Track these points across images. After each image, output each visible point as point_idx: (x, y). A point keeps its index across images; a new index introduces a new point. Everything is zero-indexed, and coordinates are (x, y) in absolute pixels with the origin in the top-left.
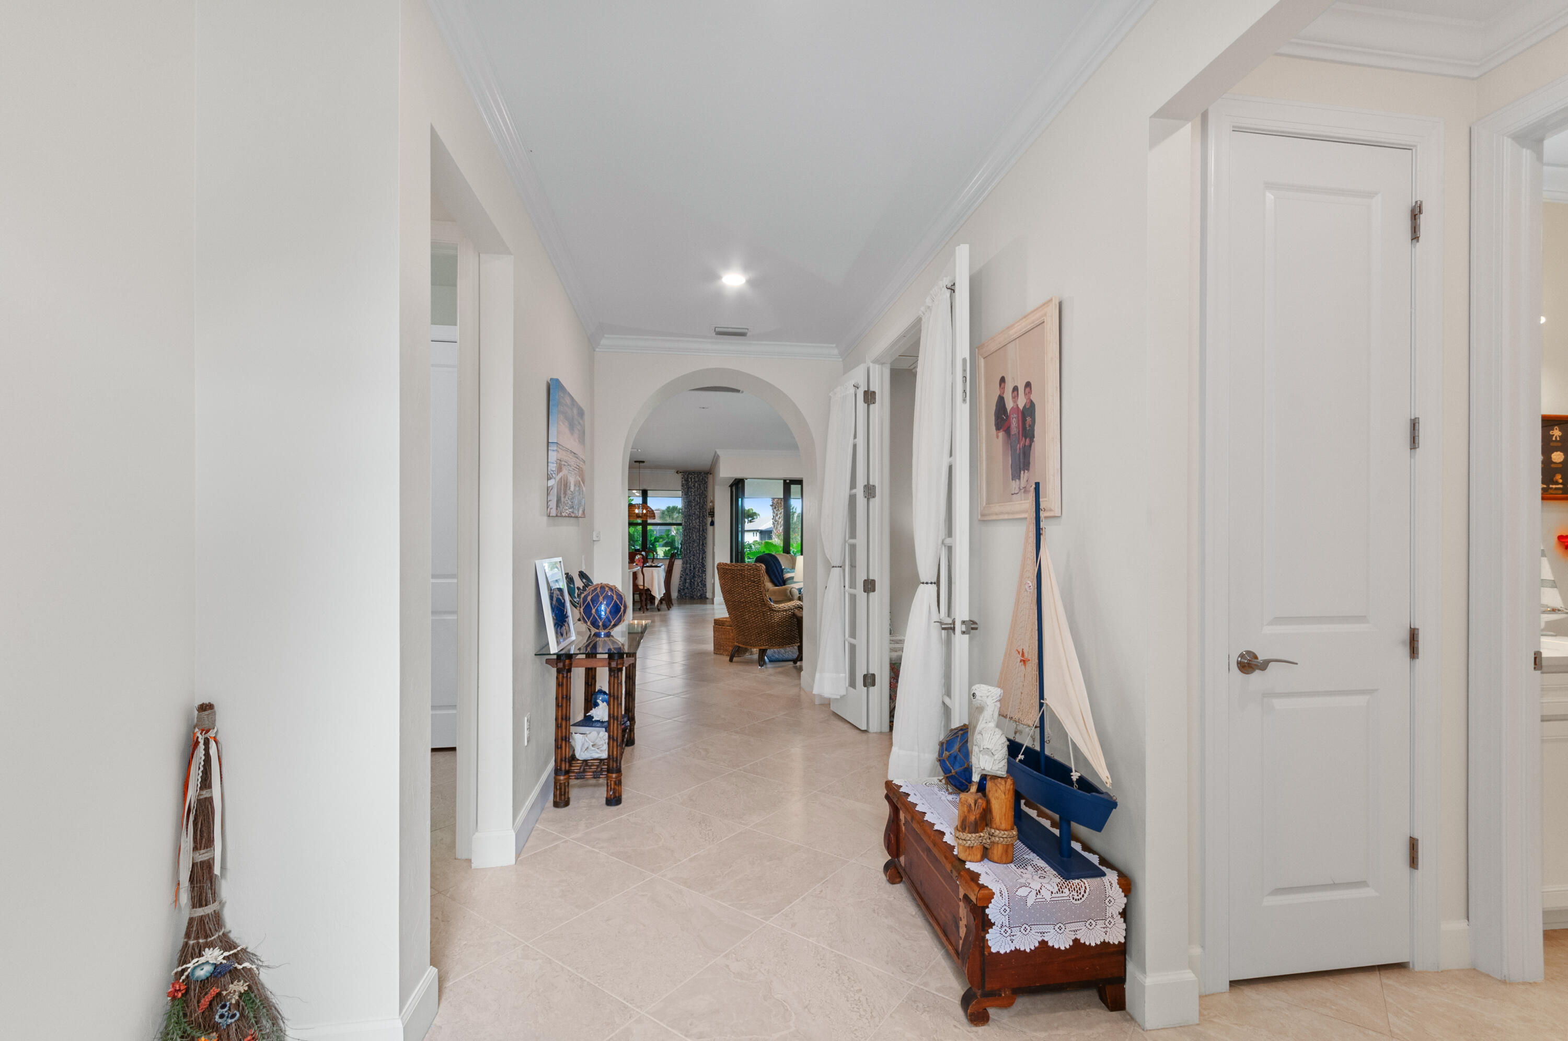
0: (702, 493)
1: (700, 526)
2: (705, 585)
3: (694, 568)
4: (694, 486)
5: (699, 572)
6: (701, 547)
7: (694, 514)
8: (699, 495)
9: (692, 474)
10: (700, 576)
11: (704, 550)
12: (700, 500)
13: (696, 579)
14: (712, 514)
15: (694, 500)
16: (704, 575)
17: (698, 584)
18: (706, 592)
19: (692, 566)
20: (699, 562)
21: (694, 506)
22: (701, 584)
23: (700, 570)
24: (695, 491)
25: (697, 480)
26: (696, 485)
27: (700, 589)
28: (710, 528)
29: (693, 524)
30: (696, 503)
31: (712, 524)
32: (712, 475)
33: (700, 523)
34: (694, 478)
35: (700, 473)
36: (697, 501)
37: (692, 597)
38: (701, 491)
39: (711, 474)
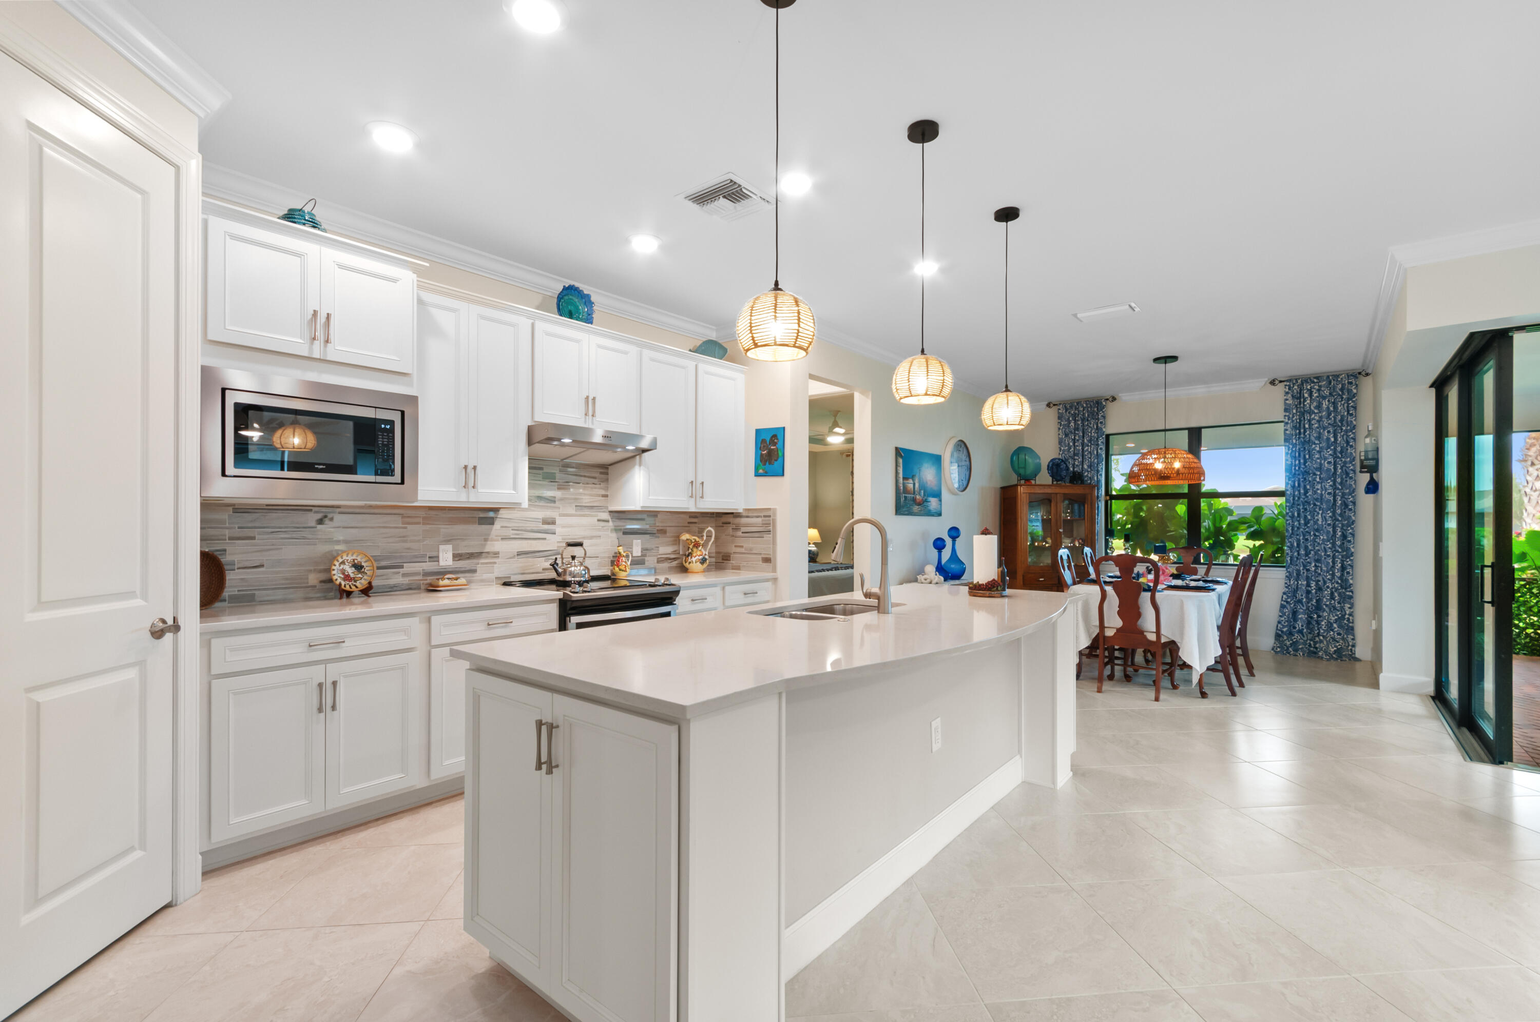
0: (1342, 421)
1: (1335, 496)
2: (1350, 630)
3: (1319, 589)
4: (1319, 407)
5: (1332, 597)
6: (1338, 543)
7: (1320, 468)
8: (1334, 425)
9: (1313, 382)
10: (1335, 608)
11: (1348, 549)
12: (1335, 437)
13: (1325, 614)
14: (1372, 466)
15: (1319, 438)
16: (1347, 606)
17: (1330, 627)
18: (1353, 646)
19: (1313, 584)
20: (1333, 575)
21: (1319, 452)
22: (1340, 626)
23: (1336, 594)
24: (1321, 417)
25: (1327, 392)
26: (1325, 404)
27: (1336, 636)
28: (1365, 501)
29: (1315, 492)
30: (1324, 444)
31: (1373, 487)
32: (1369, 378)
33: (1335, 488)
34: (1319, 390)
35: (1336, 376)
36: (1328, 439)
37: (1315, 653)
38: (1339, 417)
39: (1367, 374)
